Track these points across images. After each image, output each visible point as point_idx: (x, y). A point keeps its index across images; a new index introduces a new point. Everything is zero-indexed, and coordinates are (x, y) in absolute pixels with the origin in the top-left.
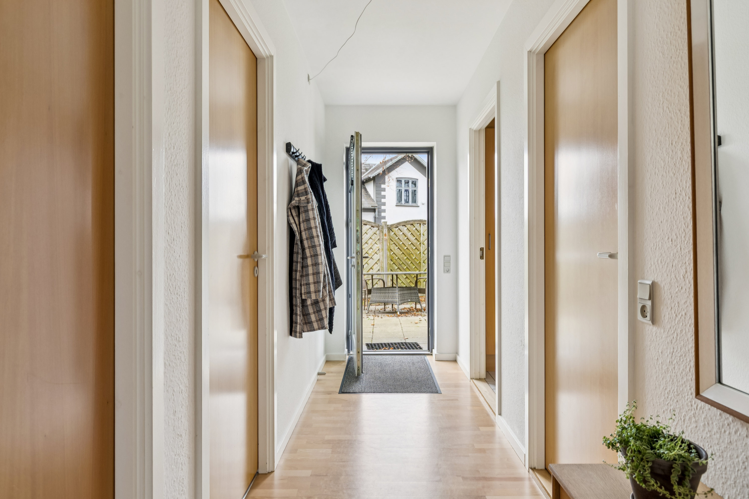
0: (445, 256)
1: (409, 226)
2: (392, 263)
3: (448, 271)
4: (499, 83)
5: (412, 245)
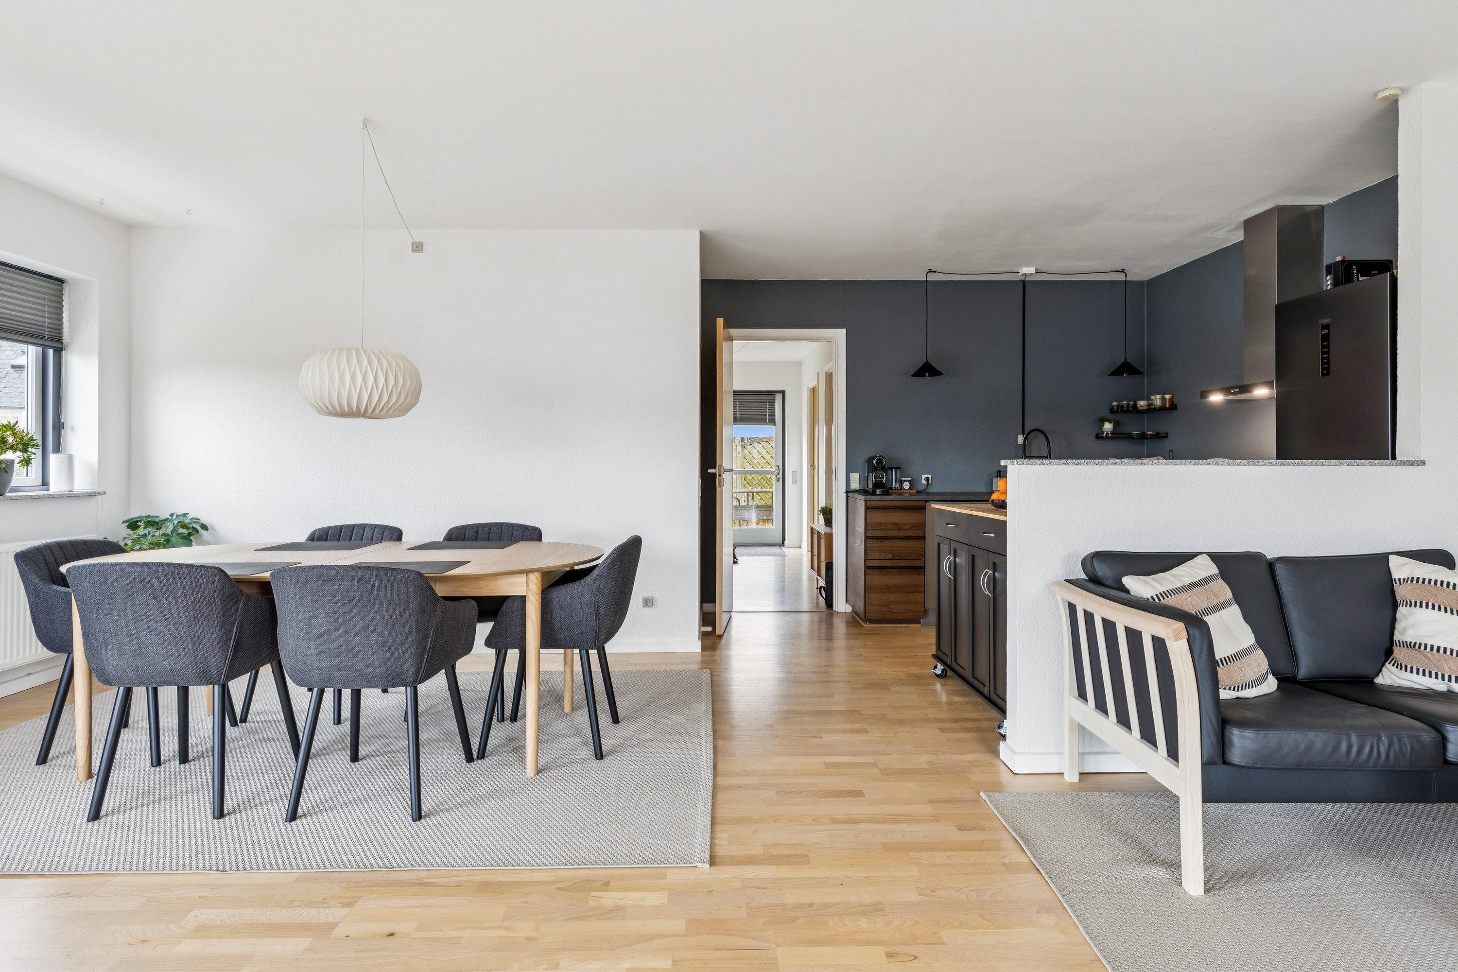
0: (793, 472)
1: (763, 444)
2: (746, 482)
3: (795, 482)
4: (818, 373)
5: (767, 464)
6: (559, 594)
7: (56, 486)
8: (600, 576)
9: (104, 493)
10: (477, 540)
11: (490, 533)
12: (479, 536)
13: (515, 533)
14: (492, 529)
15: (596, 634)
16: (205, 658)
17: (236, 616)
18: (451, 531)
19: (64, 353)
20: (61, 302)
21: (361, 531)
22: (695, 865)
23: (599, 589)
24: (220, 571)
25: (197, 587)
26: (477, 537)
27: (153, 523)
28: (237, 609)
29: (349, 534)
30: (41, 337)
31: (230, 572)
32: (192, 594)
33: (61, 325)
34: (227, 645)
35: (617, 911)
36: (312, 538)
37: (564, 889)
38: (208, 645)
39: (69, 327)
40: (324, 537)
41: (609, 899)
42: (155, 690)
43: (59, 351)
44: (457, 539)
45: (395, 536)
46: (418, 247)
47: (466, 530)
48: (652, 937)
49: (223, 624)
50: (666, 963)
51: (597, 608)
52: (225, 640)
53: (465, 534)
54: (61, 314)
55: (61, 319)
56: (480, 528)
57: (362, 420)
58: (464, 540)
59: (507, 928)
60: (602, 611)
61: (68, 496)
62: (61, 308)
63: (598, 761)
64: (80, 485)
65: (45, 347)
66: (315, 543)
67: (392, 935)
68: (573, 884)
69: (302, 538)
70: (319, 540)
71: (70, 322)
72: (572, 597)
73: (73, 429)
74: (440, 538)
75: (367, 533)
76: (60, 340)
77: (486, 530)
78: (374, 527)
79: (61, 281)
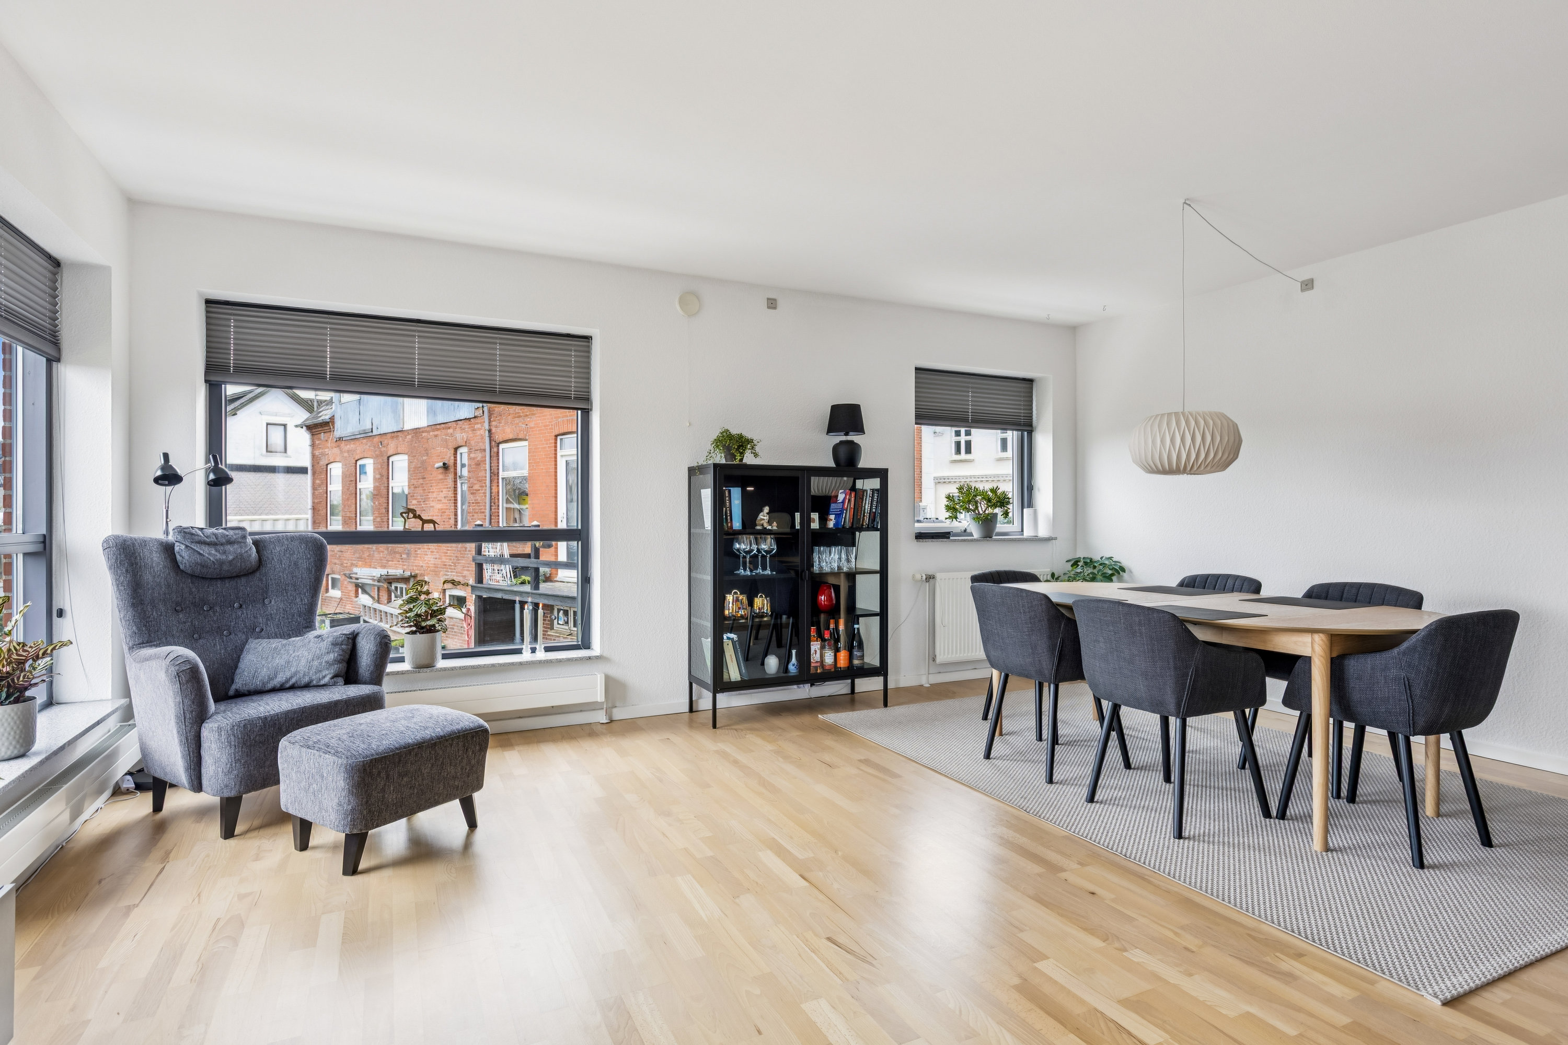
6: (1357, 662)
7: (1027, 533)
8: (1413, 649)
9: (1056, 539)
10: (1341, 600)
11: (1358, 594)
12: (1344, 596)
13: (1387, 597)
14: (1361, 589)
15: (1409, 715)
16: (1040, 661)
17: (1059, 633)
18: (1313, 588)
19: (1033, 433)
20: (1031, 397)
21: (1224, 581)
22: (1423, 994)
23: (1410, 665)
24: (1046, 597)
25: (1032, 607)
26: (1342, 596)
27: (1089, 563)
28: (1060, 627)
29: (1214, 583)
30: (1019, 425)
31: (1054, 599)
32: (1029, 612)
33: (1032, 413)
34: (1053, 654)
35: (1289, 978)
36: (1182, 584)
37: (1254, 938)
38: (1041, 651)
39: (1037, 414)
40: (1192, 584)
41: (1288, 965)
42: (1007, 676)
43: (1030, 433)
44: (1318, 597)
45: (1253, 588)
46: (1308, 285)
47: (1329, 589)
48: (1299, 1009)
49: (1050, 638)
50: (1292, 1031)
51: (1409, 686)
52: (1052, 649)
53: (1328, 592)
54: (1031, 405)
55: (1031, 409)
56: (1347, 588)
57: (1184, 477)
58: (1326, 598)
59: (1176, 934)
60: (1418, 692)
61: (1035, 540)
62: (1031, 401)
63: (1414, 868)
64: (1043, 532)
65: (1022, 431)
66: (1184, 589)
67: (1093, 893)
68: (1266, 939)
69: (1174, 583)
70: (1187, 586)
71: (1037, 410)
72: (1373, 669)
73: (1039, 490)
74: (1299, 595)
75: (1230, 582)
76: (1031, 425)
77: (1354, 591)
78: (1237, 577)
79: (1031, 381)
